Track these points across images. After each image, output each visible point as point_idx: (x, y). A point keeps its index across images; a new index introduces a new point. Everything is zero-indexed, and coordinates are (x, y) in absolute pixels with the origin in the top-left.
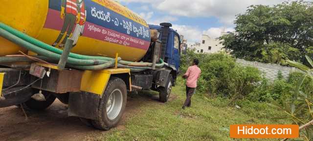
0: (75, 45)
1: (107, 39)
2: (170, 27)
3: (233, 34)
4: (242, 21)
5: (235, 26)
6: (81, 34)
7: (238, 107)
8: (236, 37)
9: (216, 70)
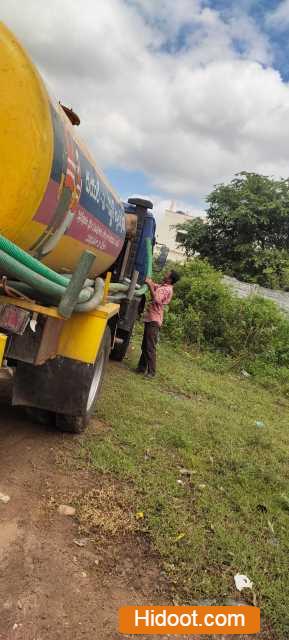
0: (47, 254)
1: (90, 240)
2: (149, 210)
3: (202, 221)
4: (223, 198)
5: (208, 206)
6: (65, 233)
7: (246, 374)
8: (206, 227)
9: (206, 299)
